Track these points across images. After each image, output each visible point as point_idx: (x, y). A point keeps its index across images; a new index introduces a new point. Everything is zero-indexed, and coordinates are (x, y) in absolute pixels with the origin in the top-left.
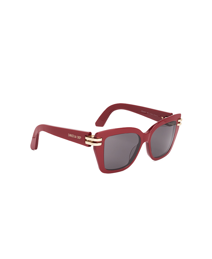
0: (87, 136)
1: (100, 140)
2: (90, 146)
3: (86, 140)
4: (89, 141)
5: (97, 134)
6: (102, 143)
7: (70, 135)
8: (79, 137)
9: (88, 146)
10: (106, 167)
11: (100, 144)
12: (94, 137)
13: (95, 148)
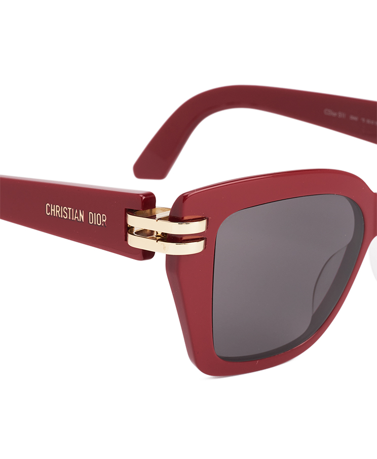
0: (133, 212)
1: (198, 227)
2: (147, 255)
3: (129, 230)
4: (143, 233)
5: (183, 198)
6: (205, 244)
7: (55, 210)
8: (98, 219)
9: (141, 254)
10: (222, 348)
11: (196, 248)
12: (167, 214)
13: (173, 263)
